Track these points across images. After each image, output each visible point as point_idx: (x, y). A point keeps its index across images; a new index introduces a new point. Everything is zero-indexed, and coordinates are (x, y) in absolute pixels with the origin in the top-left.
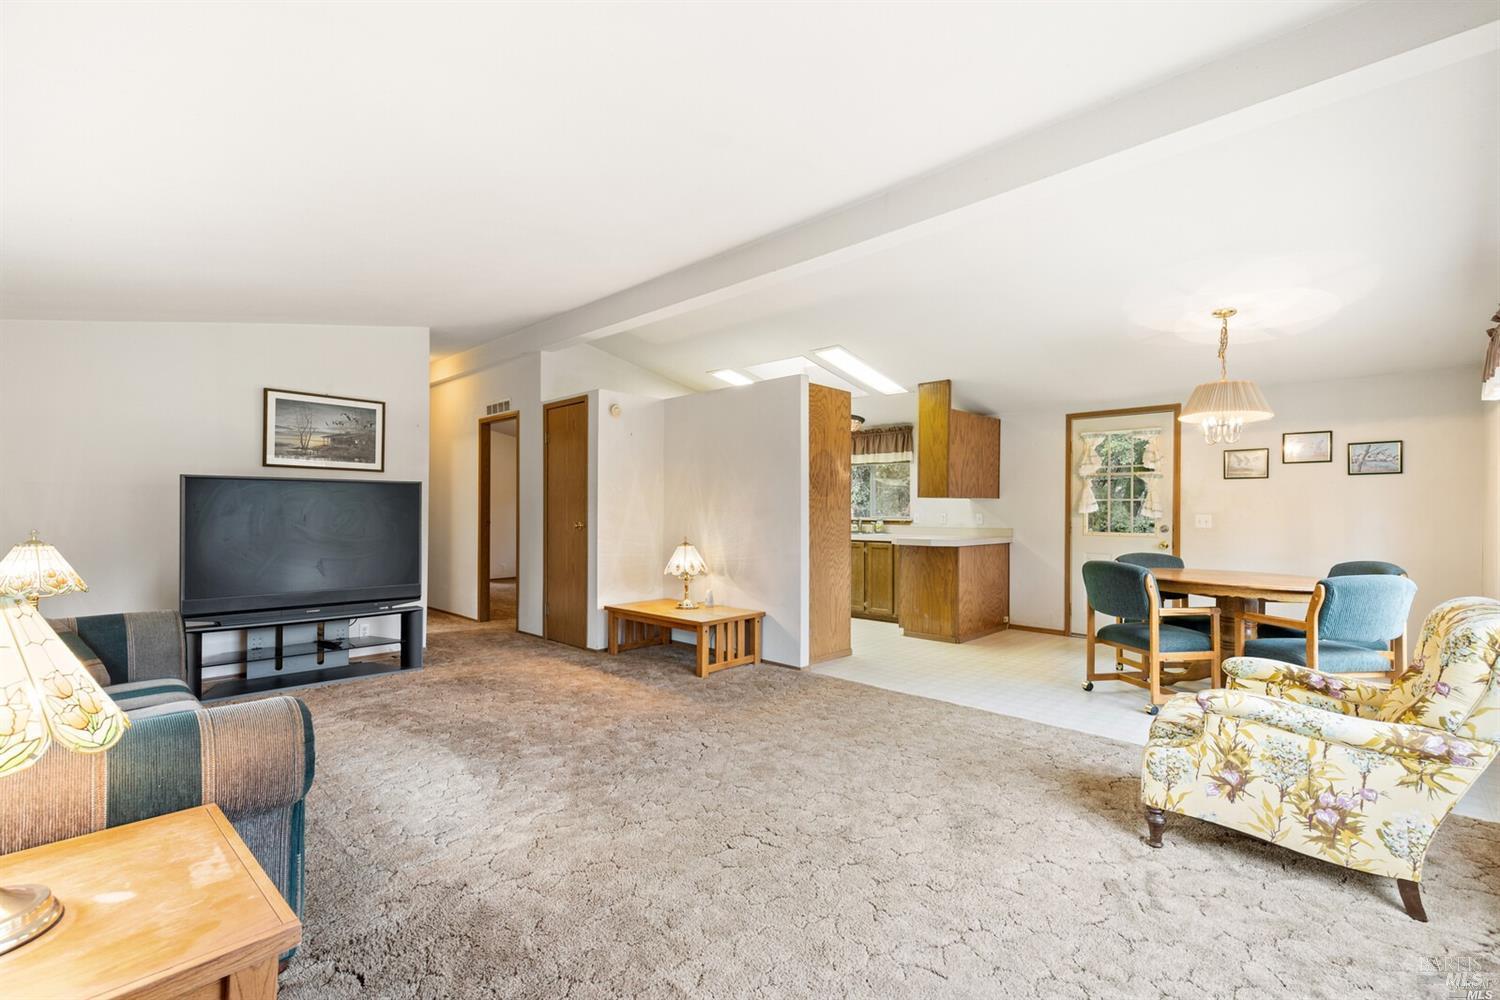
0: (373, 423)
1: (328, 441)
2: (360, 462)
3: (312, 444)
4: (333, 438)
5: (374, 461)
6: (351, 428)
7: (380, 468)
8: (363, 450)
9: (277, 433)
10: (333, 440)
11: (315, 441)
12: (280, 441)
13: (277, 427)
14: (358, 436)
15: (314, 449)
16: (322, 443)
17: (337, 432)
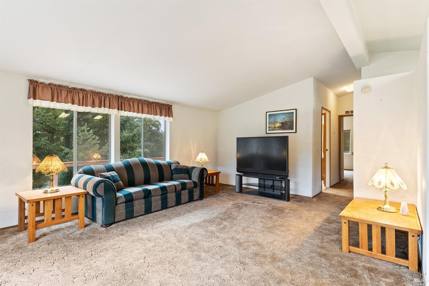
0: (293, 117)
1: (280, 125)
2: (289, 130)
3: (277, 126)
4: (282, 123)
5: (293, 129)
6: (287, 119)
7: (295, 132)
8: (290, 126)
9: (269, 124)
10: (282, 124)
11: (278, 125)
12: (270, 126)
13: (269, 122)
14: (289, 122)
15: (278, 127)
16: (279, 125)
17: (283, 121)
